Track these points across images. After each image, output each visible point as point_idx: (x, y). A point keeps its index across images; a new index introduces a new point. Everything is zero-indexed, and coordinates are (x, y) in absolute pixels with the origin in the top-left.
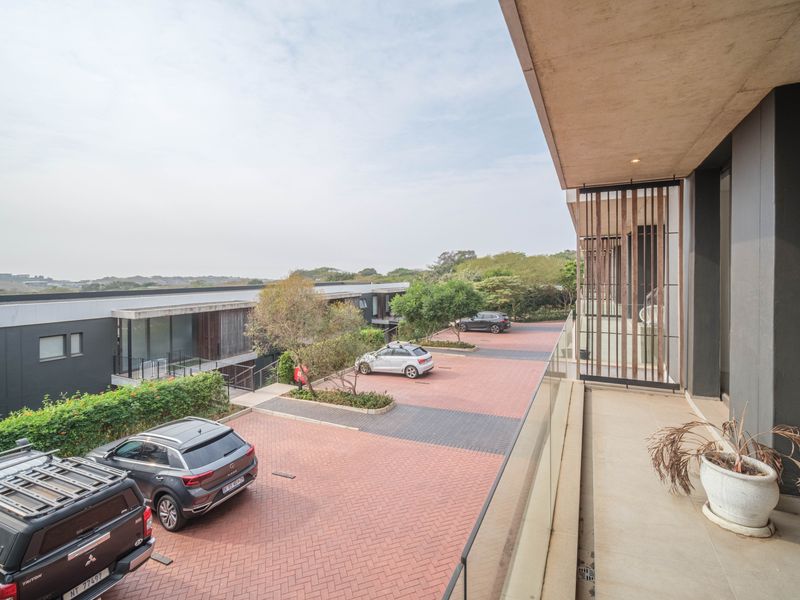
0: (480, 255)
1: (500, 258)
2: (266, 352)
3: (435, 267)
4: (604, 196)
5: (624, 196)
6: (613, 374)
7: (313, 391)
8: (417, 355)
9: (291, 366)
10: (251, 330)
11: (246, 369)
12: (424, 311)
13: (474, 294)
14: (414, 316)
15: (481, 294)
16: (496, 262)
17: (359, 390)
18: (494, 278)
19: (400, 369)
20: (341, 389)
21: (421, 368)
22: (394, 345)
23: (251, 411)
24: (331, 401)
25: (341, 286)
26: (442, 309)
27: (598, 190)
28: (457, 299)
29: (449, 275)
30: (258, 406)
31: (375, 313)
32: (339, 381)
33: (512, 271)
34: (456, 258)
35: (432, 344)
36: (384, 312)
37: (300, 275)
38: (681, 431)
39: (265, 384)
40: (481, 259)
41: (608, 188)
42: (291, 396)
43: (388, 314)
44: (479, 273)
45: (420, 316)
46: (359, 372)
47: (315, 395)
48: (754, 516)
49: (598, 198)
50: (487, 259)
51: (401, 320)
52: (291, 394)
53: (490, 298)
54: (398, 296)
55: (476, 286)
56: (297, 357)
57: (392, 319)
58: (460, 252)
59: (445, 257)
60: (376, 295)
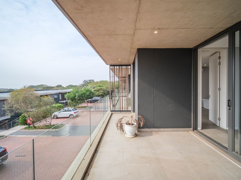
0: (95, 81)
1: (101, 82)
2: (13, 114)
3: (82, 85)
4: (116, 67)
5: (120, 67)
6: (118, 110)
7: (34, 126)
8: (73, 111)
9: (25, 119)
10: (6, 107)
11: (4, 122)
12: (76, 98)
13: (92, 92)
14: (73, 99)
15: (94, 92)
16: (100, 83)
17: (52, 124)
18: (98, 87)
19: (68, 116)
20: (46, 124)
21: (75, 115)
22: (66, 109)
23: (6, 137)
24: (42, 129)
25: (48, 91)
26: (82, 97)
27: (114, 66)
28: (86, 94)
29: (85, 87)
30: (10, 135)
31: (60, 99)
32: (45, 122)
33: (103, 85)
34: (89, 82)
35: (79, 107)
36: (64, 99)
37: (32, 87)
38: (121, 119)
39: (13, 126)
40: (95, 82)
41: (117, 66)
42: (25, 129)
43: (65, 99)
44: (94, 86)
45: (75, 99)
46: (53, 118)
47: (35, 128)
48: (132, 133)
49: (114, 67)
50: (97, 82)
51: (69, 101)
52: (26, 128)
53: (97, 93)
54: (68, 93)
55: (93, 90)
56: (27, 115)
57: (66, 101)
58: (90, 80)
59: (85, 81)
60: (61, 93)
